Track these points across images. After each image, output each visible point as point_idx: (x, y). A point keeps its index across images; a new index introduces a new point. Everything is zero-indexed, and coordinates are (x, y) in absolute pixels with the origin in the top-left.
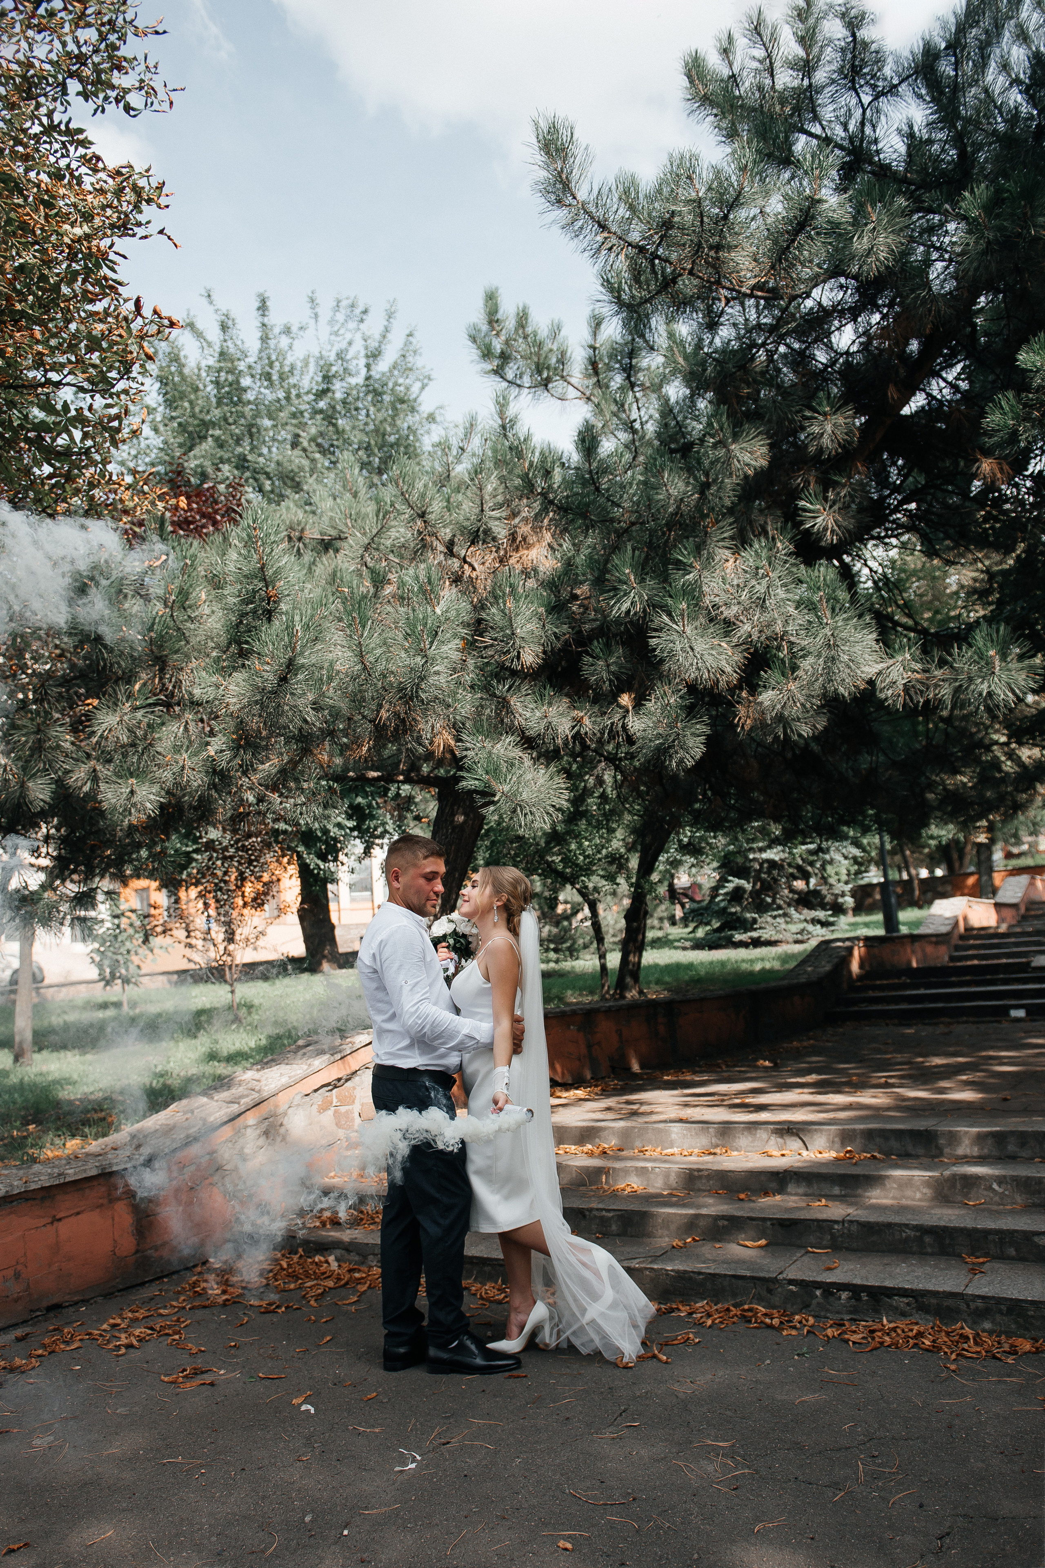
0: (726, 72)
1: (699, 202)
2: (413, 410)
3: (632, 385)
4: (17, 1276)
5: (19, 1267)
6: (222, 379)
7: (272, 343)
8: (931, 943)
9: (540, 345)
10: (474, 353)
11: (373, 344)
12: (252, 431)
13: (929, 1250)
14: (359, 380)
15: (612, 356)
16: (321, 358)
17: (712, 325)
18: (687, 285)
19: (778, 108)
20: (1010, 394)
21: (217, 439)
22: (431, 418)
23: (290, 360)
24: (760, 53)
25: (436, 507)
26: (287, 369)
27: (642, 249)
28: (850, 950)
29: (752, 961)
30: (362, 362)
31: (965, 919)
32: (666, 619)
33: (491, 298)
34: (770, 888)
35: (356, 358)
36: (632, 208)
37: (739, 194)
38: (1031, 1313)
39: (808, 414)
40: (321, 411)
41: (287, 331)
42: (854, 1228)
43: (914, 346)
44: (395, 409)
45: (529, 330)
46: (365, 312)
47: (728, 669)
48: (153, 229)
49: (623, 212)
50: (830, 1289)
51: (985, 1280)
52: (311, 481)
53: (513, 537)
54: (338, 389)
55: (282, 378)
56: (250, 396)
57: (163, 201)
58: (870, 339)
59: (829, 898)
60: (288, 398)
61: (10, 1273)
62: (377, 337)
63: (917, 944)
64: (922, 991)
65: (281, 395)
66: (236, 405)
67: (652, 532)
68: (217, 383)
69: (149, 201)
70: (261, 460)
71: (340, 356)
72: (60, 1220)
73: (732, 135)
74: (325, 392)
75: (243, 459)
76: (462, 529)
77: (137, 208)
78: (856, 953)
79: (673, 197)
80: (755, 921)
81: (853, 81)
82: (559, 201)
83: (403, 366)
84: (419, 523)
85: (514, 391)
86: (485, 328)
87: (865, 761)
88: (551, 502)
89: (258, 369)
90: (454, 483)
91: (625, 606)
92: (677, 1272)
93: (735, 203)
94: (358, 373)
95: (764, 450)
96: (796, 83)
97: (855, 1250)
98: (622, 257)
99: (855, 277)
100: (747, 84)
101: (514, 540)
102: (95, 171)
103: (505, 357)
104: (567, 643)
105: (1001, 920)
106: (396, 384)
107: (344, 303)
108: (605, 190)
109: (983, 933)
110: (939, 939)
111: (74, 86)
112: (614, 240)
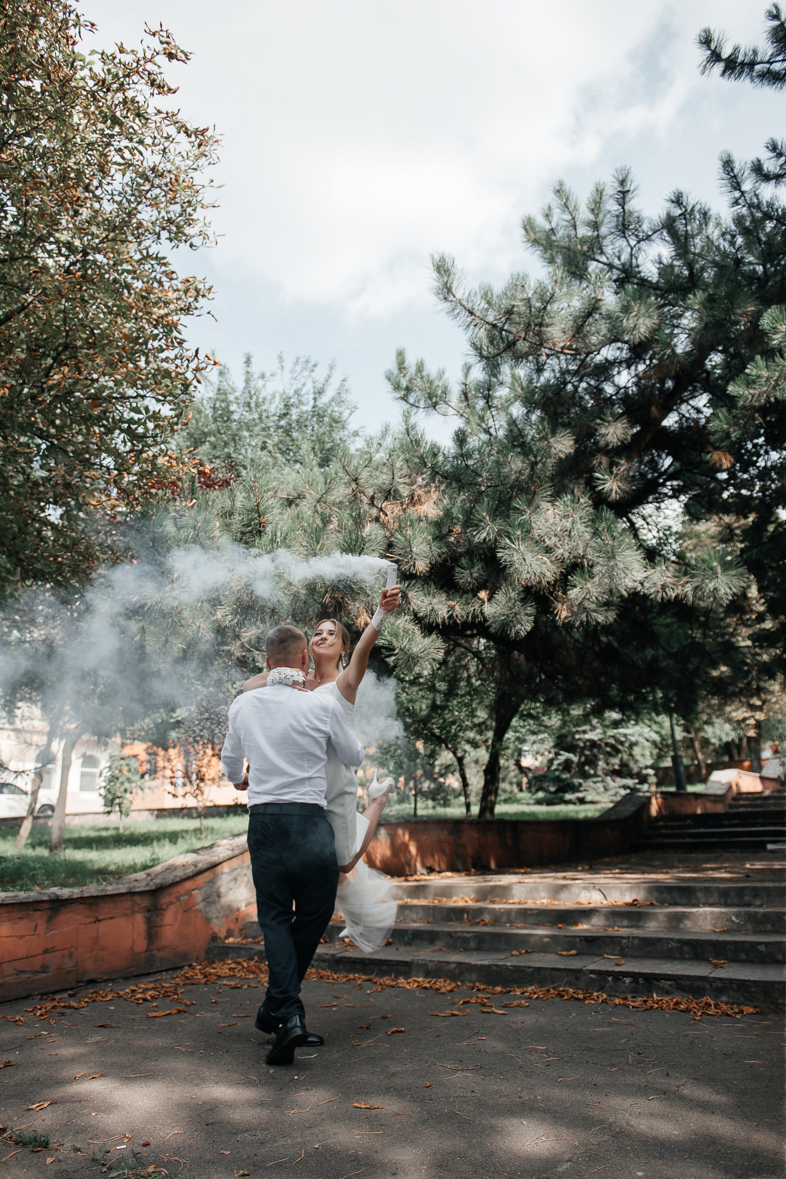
0: (548, 227)
1: (529, 300)
2: (343, 427)
3: (490, 407)
4: (71, 955)
5: (73, 950)
6: (217, 405)
7: (252, 384)
8: (710, 801)
9: (431, 383)
10: (389, 387)
11: (319, 385)
12: (235, 438)
13: (687, 956)
14: (309, 408)
15: (477, 390)
16: (284, 393)
17: (540, 370)
18: (522, 346)
19: (579, 247)
20: (724, 410)
21: (211, 444)
22: (356, 434)
23: (263, 394)
24: (568, 217)
25: (364, 475)
26: (261, 400)
27: (494, 326)
28: (649, 799)
29: (577, 812)
30: (311, 396)
31: (737, 785)
32: (508, 541)
33: (401, 356)
34: (592, 762)
35: (307, 394)
36: (489, 303)
37: (553, 295)
38: (753, 989)
39: (598, 421)
40: (282, 427)
41: (263, 376)
42: (636, 942)
43: (669, 384)
44: (331, 426)
45: (424, 373)
46: (315, 365)
47: (548, 574)
48: (204, 311)
49: (484, 305)
50: (618, 976)
51: (722, 971)
52: (273, 471)
53: (412, 496)
54: (294, 413)
55: (257, 405)
56: (236, 416)
57: (210, 296)
58: (640, 379)
59: (635, 770)
60: (260, 418)
61: (66, 952)
62: (322, 380)
63: (699, 801)
64: (702, 830)
65: (256, 416)
66: (225, 422)
67: (501, 492)
68: (214, 408)
69: (204, 296)
70: (241, 457)
71: (297, 392)
72: (100, 921)
73: (551, 261)
74: (285, 415)
75: (229, 456)
76: (380, 490)
77: (196, 299)
78: (654, 801)
79: (514, 297)
80: (580, 785)
81: (624, 233)
82: (445, 299)
83: (338, 400)
84: (354, 486)
85: (415, 410)
86: (396, 372)
87: (650, 653)
88: (437, 473)
89: (242, 401)
90: (374, 464)
91: (484, 535)
92: (514, 966)
93: (551, 299)
94: (308, 403)
95: (572, 443)
96: (590, 234)
97: (636, 957)
98: (482, 330)
99: (626, 342)
100: (560, 234)
101: (413, 498)
102: (172, 279)
103: (408, 390)
104: (445, 560)
105: (765, 788)
106: (332, 411)
107: (302, 360)
108: (473, 293)
109: (752, 797)
110: (716, 798)
111: (164, 234)
112: (478, 321)
